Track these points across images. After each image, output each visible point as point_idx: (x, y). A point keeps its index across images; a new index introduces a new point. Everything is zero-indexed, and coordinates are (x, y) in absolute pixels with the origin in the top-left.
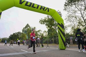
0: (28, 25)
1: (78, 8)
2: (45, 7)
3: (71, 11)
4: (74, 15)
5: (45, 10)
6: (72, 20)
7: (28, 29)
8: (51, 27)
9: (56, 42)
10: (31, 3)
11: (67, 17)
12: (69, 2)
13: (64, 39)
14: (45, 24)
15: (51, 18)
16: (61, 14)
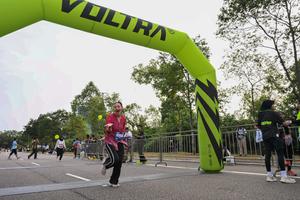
0: (91, 88)
1: (267, 29)
2: (150, 25)
3: (242, 40)
4: (251, 53)
6: (244, 68)
7: (93, 101)
8: (174, 92)
9: (190, 147)
10: (103, 10)
11: (227, 59)
12: (235, 9)
13: (218, 136)
15: (173, 62)
16: (206, 50)
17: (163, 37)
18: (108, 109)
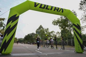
0: (41, 27)
2: (59, 8)
7: (41, 31)
8: (65, 27)
10: (45, 5)
13: (81, 41)
14: (59, 25)
15: (65, 18)
16: (76, 14)
17: (63, 12)
18: (45, 33)
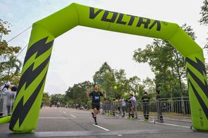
5: (150, 28)
7: (107, 76)
10: (115, 14)
14: (149, 61)
15: (164, 45)
16: (192, 34)
17: (159, 29)
18: (117, 80)
